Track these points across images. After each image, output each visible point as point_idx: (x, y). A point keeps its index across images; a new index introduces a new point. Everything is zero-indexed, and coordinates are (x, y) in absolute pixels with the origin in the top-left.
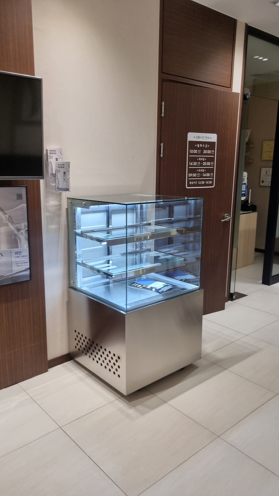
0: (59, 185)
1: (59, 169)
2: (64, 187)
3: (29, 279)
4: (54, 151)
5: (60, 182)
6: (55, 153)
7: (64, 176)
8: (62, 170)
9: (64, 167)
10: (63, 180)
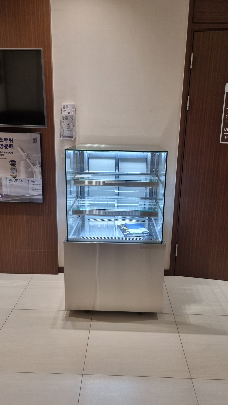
0: (64, 134)
1: (63, 120)
2: (69, 135)
3: (42, 202)
4: (66, 106)
5: (65, 131)
6: (68, 108)
7: (68, 126)
8: (66, 122)
9: (67, 119)
10: (68, 129)
